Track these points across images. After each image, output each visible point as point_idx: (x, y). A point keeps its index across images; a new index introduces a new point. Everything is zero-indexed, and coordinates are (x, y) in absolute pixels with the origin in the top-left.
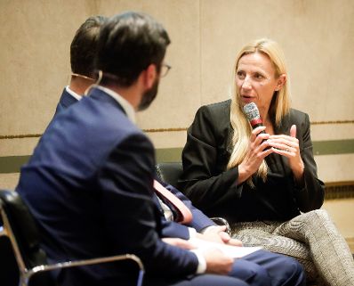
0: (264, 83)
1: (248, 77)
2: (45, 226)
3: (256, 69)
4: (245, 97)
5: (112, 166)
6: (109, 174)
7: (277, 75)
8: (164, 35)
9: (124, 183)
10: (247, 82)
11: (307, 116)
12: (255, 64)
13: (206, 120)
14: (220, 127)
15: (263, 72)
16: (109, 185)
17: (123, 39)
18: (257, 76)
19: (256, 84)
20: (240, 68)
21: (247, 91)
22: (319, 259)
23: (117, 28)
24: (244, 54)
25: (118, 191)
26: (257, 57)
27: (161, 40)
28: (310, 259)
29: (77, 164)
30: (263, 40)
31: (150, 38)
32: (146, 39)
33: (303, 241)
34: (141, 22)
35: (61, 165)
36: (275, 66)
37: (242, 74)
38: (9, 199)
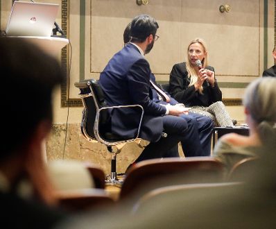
0: (200, 54)
1: (194, 52)
2: (106, 93)
3: (197, 49)
4: (193, 59)
5: (132, 71)
6: (131, 74)
7: (205, 51)
8: (156, 24)
10: (194, 54)
12: (197, 47)
13: (177, 68)
14: (184, 71)
15: (200, 50)
16: (131, 78)
18: (198, 51)
19: (197, 55)
20: (190, 49)
21: (194, 57)
22: (218, 119)
23: (138, 20)
24: (192, 43)
25: (134, 80)
26: (197, 44)
27: (155, 25)
28: (215, 120)
29: (119, 70)
33: (213, 114)
34: (147, 19)
36: (204, 48)
37: (192, 51)
38: (93, 82)
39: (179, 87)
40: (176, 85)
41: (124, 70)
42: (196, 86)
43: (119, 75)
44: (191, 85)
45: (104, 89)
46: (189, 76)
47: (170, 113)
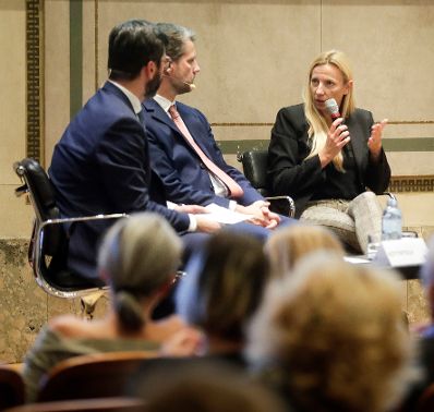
0: (336, 89)
1: (321, 84)
2: (60, 190)
4: (318, 101)
5: (106, 143)
6: (104, 150)
7: (345, 81)
9: (117, 157)
10: (320, 89)
11: (370, 113)
12: (325, 73)
13: (285, 118)
14: (298, 123)
15: (334, 80)
16: (105, 159)
17: (125, 43)
18: (328, 83)
19: (328, 91)
20: (314, 76)
21: (320, 95)
23: (120, 33)
24: (317, 65)
25: (111, 163)
26: (328, 68)
30: (332, 51)
31: (146, 40)
32: (143, 41)
35: (72, 144)
36: (343, 74)
37: (316, 81)
38: (31, 167)
39: (288, 159)
40: (280, 153)
41: (90, 142)
42: (322, 158)
43: (80, 153)
44: (312, 155)
45: (55, 182)
46: (310, 132)
47: (200, 229)
